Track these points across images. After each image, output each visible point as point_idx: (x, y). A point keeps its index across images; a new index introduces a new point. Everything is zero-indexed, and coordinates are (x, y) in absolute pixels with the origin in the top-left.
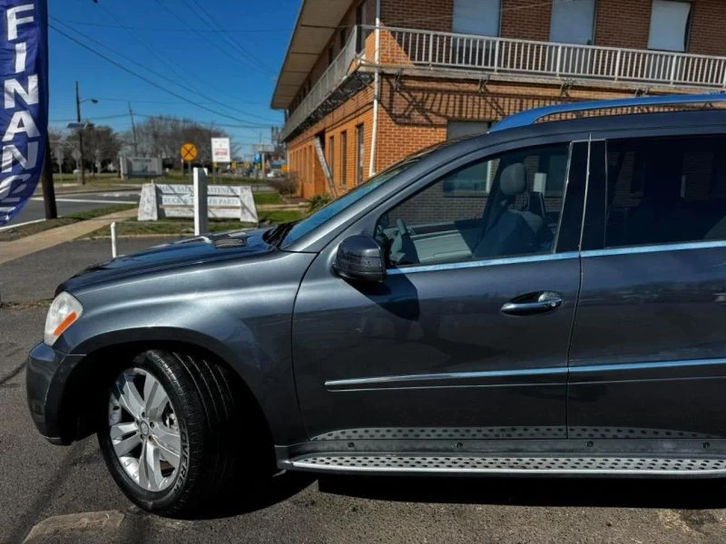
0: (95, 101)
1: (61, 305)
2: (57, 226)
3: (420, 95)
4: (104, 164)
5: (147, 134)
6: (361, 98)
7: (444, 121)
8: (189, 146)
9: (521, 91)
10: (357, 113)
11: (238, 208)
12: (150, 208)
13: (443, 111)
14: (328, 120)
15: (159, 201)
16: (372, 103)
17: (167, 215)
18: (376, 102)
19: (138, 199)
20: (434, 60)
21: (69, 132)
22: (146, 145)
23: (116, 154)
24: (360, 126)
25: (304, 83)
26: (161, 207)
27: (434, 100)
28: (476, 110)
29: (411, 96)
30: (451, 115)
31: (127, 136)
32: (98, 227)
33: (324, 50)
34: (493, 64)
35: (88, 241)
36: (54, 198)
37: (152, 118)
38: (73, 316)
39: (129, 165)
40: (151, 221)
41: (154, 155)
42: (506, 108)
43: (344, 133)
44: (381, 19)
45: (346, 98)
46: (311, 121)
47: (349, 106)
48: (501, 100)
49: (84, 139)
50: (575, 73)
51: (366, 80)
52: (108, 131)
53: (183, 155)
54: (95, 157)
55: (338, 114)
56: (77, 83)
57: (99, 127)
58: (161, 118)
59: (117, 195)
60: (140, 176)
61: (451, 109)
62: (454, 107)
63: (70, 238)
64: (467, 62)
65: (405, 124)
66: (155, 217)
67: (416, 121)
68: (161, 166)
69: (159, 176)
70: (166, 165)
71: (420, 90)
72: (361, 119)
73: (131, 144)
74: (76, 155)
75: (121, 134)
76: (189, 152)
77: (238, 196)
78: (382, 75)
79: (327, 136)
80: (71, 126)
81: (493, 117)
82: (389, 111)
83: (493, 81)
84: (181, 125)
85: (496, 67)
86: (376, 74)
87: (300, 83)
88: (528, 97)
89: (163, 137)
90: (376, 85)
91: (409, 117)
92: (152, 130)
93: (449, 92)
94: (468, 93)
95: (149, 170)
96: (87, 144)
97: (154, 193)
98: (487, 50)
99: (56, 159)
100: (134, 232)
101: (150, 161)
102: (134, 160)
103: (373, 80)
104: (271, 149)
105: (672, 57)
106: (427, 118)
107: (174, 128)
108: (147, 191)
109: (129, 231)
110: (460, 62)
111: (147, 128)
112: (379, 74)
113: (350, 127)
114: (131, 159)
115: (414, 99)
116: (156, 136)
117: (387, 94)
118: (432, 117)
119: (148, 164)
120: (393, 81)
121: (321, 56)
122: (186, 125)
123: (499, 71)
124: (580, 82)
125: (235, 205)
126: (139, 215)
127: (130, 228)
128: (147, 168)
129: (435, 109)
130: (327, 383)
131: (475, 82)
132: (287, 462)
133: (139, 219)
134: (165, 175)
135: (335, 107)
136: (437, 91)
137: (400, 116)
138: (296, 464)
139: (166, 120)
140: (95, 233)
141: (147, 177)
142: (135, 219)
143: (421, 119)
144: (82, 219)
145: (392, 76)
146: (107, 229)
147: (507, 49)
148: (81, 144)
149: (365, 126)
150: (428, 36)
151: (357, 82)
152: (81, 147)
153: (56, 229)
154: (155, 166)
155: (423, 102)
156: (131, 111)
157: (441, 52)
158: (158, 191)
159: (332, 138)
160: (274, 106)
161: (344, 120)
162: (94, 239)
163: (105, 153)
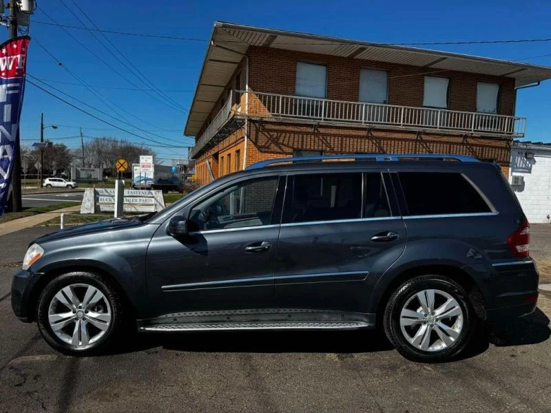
0: (55, 127)
1: (33, 250)
2: (21, 217)
3: (275, 134)
4: (59, 172)
5: (93, 151)
6: (238, 134)
7: (291, 150)
8: (122, 161)
9: (341, 132)
10: (236, 143)
11: (152, 205)
12: (90, 205)
13: (291, 144)
14: (221, 146)
15: (96, 200)
16: (244, 137)
17: (101, 210)
18: (246, 137)
19: (81, 198)
20: (282, 112)
21: (33, 149)
22: (92, 158)
23: (68, 165)
24: (238, 151)
25: (206, 121)
26: (97, 204)
27: (285, 137)
28: (312, 144)
29: (269, 134)
30: (295, 147)
31: (77, 152)
32: (52, 218)
33: (218, 100)
34: (321, 116)
35: (44, 227)
36: (21, 197)
37: (97, 139)
38: (39, 255)
39: (78, 173)
40: (90, 214)
41: (97, 166)
42: (332, 143)
43: (229, 155)
44: (249, 86)
45: (230, 133)
46: (209, 146)
47: (232, 138)
48: (329, 138)
49: (44, 154)
50: (375, 121)
51: (240, 123)
52: (64, 147)
53: (118, 167)
54: (51, 167)
55: (226, 143)
56: (42, 114)
57: (57, 145)
58: (104, 139)
59: (66, 195)
60: (85, 182)
61: (296, 143)
62: (298, 142)
63: (31, 225)
64: (304, 114)
65: (265, 152)
66: (93, 212)
67: (272, 150)
68: (102, 174)
69: (100, 181)
70: (105, 173)
71: (275, 131)
72: (238, 147)
73: (80, 158)
74: (38, 166)
75: (73, 151)
76: (121, 165)
77: (153, 197)
78: (250, 120)
79: (220, 156)
80: (35, 145)
81: (324, 148)
82: (255, 144)
83: (322, 126)
84: (119, 144)
85: (322, 117)
86: (246, 120)
87: (205, 119)
88: (346, 136)
89: (105, 153)
90: (245, 126)
91: (268, 148)
92: (96, 148)
93: (294, 132)
94: (307, 133)
95: (93, 177)
96: (46, 157)
97: (93, 195)
98: (317, 107)
99: (22, 168)
100: (77, 221)
101: (94, 170)
102: (82, 170)
103: (244, 123)
104: (186, 163)
105: (438, 112)
106: (280, 148)
107: (114, 147)
108: (88, 194)
109: (74, 221)
110: (300, 114)
111: (94, 147)
112: (248, 120)
113: (232, 151)
114: (79, 169)
115: (272, 136)
116: (99, 152)
117: (253, 133)
118: (283, 147)
119: (92, 173)
120: (257, 124)
121: (217, 103)
122: (123, 145)
123: (324, 120)
124: (378, 126)
125: (150, 203)
126: (81, 210)
127: (74, 219)
128: (91, 176)
129: (286, 142)
130: (163, 287)
131: (311, 126)
132: (142, 328)
133: (81, 213)
134: (105, 181)
135: (224, 138)
136: (286, 132)
137: (262, 147)
138: (147, 329)
139: (108, 140)
140: (49, 222)
141: (90, 182)
142: (79, 212)
143: (276, 149)
144: (39, 213)
145: (256, 121)
146: (58, 219)
147: (329, 107)
148: (42, 157)
149: (241, 151)
150: (278, 98)
151: (234, 124)
152: (42, 159)
153: (21, 219)
154: (97, 174)
155: (278, 138)
156: (81, 134)
157: (287, 107)
158: (96, 193)
159: (222, 158)
160: (187, 134)
161: (229, 147)
162: (47, 226)
163: (60, 163)
